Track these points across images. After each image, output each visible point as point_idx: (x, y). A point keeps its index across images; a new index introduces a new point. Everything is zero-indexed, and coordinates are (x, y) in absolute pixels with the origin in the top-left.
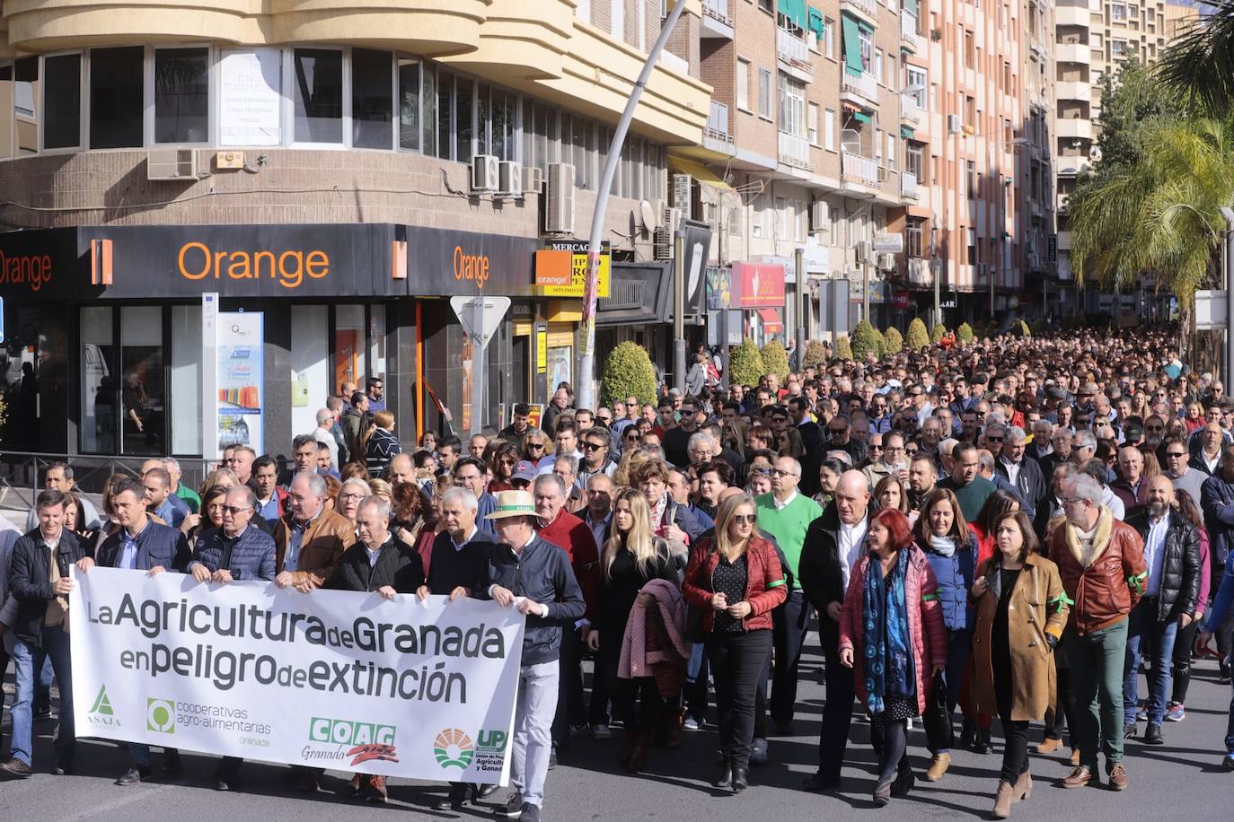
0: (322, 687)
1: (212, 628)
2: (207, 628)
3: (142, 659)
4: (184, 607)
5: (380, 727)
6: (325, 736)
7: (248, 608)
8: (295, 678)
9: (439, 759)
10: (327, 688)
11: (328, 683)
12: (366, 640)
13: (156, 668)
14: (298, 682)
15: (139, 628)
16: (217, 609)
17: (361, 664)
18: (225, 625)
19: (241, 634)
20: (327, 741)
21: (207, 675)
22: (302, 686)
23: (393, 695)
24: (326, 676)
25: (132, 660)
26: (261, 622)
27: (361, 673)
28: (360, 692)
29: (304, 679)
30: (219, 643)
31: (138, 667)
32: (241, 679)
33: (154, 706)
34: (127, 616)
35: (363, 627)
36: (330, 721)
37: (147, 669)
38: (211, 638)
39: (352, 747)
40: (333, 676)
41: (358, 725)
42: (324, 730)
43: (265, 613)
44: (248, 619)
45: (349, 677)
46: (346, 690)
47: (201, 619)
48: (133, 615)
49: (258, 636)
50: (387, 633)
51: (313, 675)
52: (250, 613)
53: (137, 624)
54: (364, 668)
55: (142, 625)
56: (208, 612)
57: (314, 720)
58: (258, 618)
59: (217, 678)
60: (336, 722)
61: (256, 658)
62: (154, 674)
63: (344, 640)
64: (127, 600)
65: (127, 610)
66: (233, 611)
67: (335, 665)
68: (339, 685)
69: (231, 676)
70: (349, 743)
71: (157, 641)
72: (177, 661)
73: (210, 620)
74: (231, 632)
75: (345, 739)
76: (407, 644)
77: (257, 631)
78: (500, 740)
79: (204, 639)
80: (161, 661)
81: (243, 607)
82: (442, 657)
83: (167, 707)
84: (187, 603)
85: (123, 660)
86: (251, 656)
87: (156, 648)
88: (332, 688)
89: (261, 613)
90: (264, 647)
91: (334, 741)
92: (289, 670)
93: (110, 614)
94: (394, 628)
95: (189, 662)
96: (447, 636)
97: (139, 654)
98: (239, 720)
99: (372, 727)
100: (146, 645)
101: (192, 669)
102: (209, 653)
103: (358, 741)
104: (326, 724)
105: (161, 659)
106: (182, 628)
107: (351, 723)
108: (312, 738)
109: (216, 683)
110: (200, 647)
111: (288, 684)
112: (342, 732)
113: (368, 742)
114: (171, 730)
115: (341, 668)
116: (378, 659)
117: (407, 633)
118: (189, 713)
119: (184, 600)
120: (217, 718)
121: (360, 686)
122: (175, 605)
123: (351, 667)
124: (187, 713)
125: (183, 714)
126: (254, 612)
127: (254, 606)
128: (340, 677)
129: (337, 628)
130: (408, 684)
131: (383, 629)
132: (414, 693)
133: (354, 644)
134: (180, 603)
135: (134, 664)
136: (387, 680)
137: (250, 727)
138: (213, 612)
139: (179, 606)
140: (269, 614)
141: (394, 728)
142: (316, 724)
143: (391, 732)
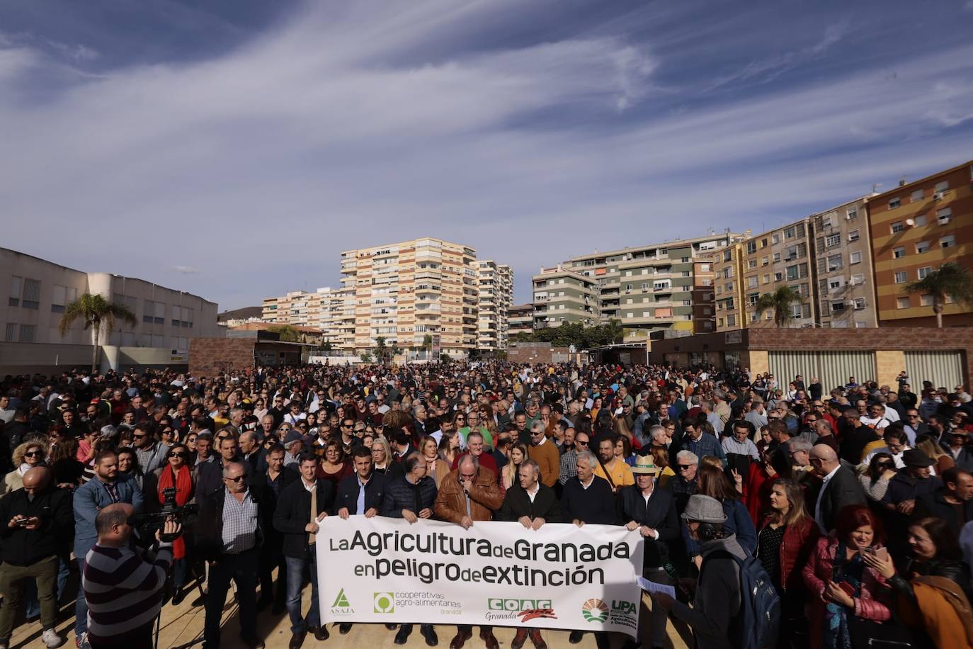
0: (493, 581)
1: (416, 548)
2: (412, 548)
3: (370, 569)
4: (397, 536)
5: (538, 601)
6: (500, 607)
7: (438, 535)
8: (473, 576)
9: (586, 617)
10: (496, 581)
11: (496, 579)
12: (524, 554)
13: (379, 574)
14: (476, 578)
15: (366, 551)
16: (418, 536)
17: (518, 567)
18: (424, 545)
19: (435, 551)
20: (502, 609)
21: (416, 575)
22: (479, 581)
23: (545, 584)
24: (495, 574)
25: (362, 570)
26: (447, 543)
27: (519, 573)
28: (521, 584)
29: (480, 576)
30: (420, 558)
31: (366, 574)
32: (437, 578)
33: (379, 597)
34: (358, 544)
35: (522, 545)
36: (502, 600)
37: (373, 574)
38: (415, 553)
39: (520, 611)
40: (499, 574)
41: (522, 602)
42: (498, 605)
43: (449, 539)
44: (438, 541)
45: (511, 575)
46: (510, 582)
47: (408, 543)
48: (362, 543)
49: (446, 552)
50: (538, 550)
51: (485, 575)
52: (439, 538)
53: (365, 548)
54: (521, 570)
55: (368, 549)
56: (413, 538)
57: (490, 600)
58: (445, 541)
59: (422, 578)
60: (506, 600)
61: (445, 566)
62: (378, 577)
63: (506, 553)
64: (358, 534)
65: (358, 540)
66: (429, 537)
67: (500, 569)
68: (504, 580)
69: (430, 576)
70: (518, 610)
71: (379, 557)
73: (414, 543)
74: (428, 550)
76: (552, 556)
77: (445, 549)
78: (627, 607)
79: (411, 555)
80: (383, 569)
81: (435, 534)
82: (580, 563)
83: (389, 597)
84: (399, 533)
85: (356, 571)
86: (443, 565)
87: (378, 562)
88: (500, 581)
89: (446, 538)
90: (450, 558)
91: (506, 609)
92: (469, 571)
93: (347, 544)
94: (544, 546)
95: (403, 567)
96: (582, 550)
97: (367, 567)
98: (439, 600)
99: (533, 602)
100: (372, 561)
101: (406, 571)
102: (415, 564)
103: (525, 608)
104: (500, 602)
105: (383, 567)
106: (397, 549)
107: (517, 601)
108: (490, 608)
109: (421, 580)
110: (408, 560)
111: (469, 580)
112: (512, 605)
113: (531, 608)
114: (392, 611)
115: (504, 570)
116: (532, 565)
117: (553, 548)
118: (405, 599)
119: (397, 532)
120: (425, 599)
121: (519, 580)
122: (391, 535)
123: (511, 569)
124: (403, 599)
125: (400, 599)
126: (442, 538)
127: (442, 534)
128: (504, 575)
129: (501, 546)
130: (556, 578)
131: (535, 547)
132: (561, 583)
133: (514, 555)
134: (394, 534)
135: (364, 573)
136: (539, 577)
137: (447, 604)
138: (415, 538)
139: (394, 536)
140: (451, 539)
141: (550, 601)
142: (492, 602)
143: (549, 603)
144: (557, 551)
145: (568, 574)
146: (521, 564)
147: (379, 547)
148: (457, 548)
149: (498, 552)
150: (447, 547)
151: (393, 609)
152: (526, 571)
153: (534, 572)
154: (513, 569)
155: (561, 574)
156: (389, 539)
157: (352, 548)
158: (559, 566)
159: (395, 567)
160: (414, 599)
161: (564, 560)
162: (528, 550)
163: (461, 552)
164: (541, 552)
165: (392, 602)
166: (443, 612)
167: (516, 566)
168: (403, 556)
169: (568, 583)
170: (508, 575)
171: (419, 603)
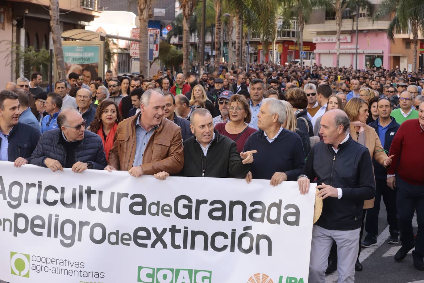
0: (145, 245)
1: (59, 202)
2: (55, 202)
3: (7, 223)
4: (40, 187)
5: (197, 271)
6: (150, 279)
7: (85, 188)
8: (122, 239)
10: (149, 246)
11: (149, 243)
12: (184, 212)
13: (17, 231)
14: (125, 242)
15: (6, 202)
16: (62, 189)
17: (177, 228)
18: (68, 199)
19: (80, 207)
20: (153, 282)
21: (56, 236)
22: (128, 244)
23: (206, 248)
24: (148, 237)
27: (177, 234)
28: (178, 247)
29: (130, 239)
30: (64, 213)
31: (4, 230)
32: (80, 239)
33: (15, 257)
35: (183, 202)
37: (11, 231)
38: (59, 209)
40: (153, 237)
42: (148, 275)
43: (98, 192)
44: (85, 196)
45: (167, 237)
46: (165, 246)
47: (52, 196)
48: (3, 192)
49: (93, 209)
50: (202, 207)
51: (136, 237)
52: (86, 192)
53: (5, 198)
54: (179, 231)
55: (9, 200)
56: (56, 191)
57: (140, 268)
58: (92, 195)
59: (62, 239)
60: (159, 269)
61: (91, 225)
62: (15, 235)
63: (163, 210)
66: (74, 190)
67: (155, 230)
68: (159, 244)
69: (73, 237)
71: (19, 211)
72: (34, 225)
73: (58, 196)
74: (73, 204)
75: (168, 280)
76: (218, 214)
77: (92, 205)
79: (53, 210)
80: (21, 226)
81: (81, 187)
82: (248, 222)
83: (24, 259)
84: (42, 184)
86: (87, 223)
87: (17, 216)
88: (153, 246)
89: (94, 192)
91: (158, 281)
92: (117, 233)
94: (209, 202)
95: (42, 226)
96: (252, 208)
97: (5, 221)
98: (78, 270)
99: (190, 271)
100: (10, 214)
101: (45, 231)
102: (57, 221)
103: (179, 281)
104: (150, 271)
105: (21, 223)
106: (38, 202)
107: (171, 270)
108: (139, 281)
109: (62, 242)
110: (50, 216)
111: (117, 243)
112: (165, 277)
113: (187, 281)
114: (27, 275)
115: (160, 231)
116: (193, 225)
117: (219, 206)
118: (41, 264)
119: (40, 182)
121: (177, 243)
122: (34, 185)
123: (168, 230)
124: (39, 263)
125: (36, 263)
126: (90, 192)
127: (89, 188)
128: (160, 237)
129: (159, 202)
130: (220, 241)
131: (199, 203)
132: (225, 247)
133: (172, 214)
134: (37, 184)
135: (2, 227)
136: (200, 239)
137: (88, 274)
138: (59, 190)
139: (37, 186)
140: (101, 193)
141: (210, 272)
142: (142, 270)
143: (208, 275)
144: (223, 209)
145: (233, 235)
146: (180, 224)
147: (19, 199)
148: (106, 204)
149: (154, 209)
150: (95, 203)
152: (186, 233)
153: (194, 234)
154: (170, 230)
155: (226, 236)
156: (31, 189)
158: (225, 226)
160: (50, 266)
161: (231, 219)
162: (189, 207)
163: (110, 210)
164: (205, 209)
165: (28, 266)
167: (174, 227)
168: (44, 211)
169: (232, 250)
170: (164, 237)
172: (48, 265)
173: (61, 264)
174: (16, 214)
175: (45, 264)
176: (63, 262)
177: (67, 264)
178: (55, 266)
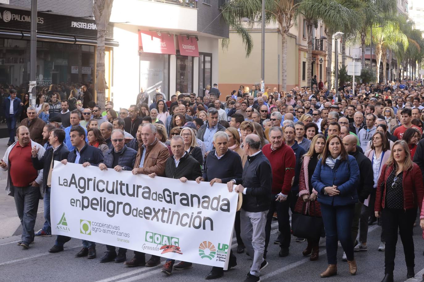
0: (148, 218)
1: (105, 190)
2: (103, 190)
3: (78, 202)
4: (95, 181)
5: (172, 238)
6: (151, 240)
7: (119, 182)
8: (139, 213)
9: (201, 254)
10: (150, 219)
11: (151, 217)
12: (168, 199)
13: (83, 207)
14: (140, 215)
15: (77, 189)
17: (165, 209)
18: (110, 188)
19: (117, 193)
20: (152, 242)
21: (104, 210)
22: (141, 217)
24: (150, 214)
25: (74, 202)
26: (124, 188)
27: (165, 213)
29: (142, 214)
30: (109, 197)
31: (76, 206)
32: (117, 213)
33: (83, 223)
34: (73, 183)
35: (167, 193)
36: (153, 233)
37: (80, 207)
38: (105, 194)
40: (153, 213)
42: (150, 237)
44: (119, 186)
45: (160, 214)
46: (158, 220)
48: (75, 183)
49: (124, 194)
51: (145, 213)
52: (120, 184)
53: (77, 187)
54: (166, 211)
55: (79, 188)
56: (104, 183)
57: (147, 232)
59: (108, 212)
60: (155, 234)
61: (123, 204)
62: (83, 209)
63: (158, 197)
64: (73, 176)
65: (73, 181)
66: (114, 183)
67: (154, 209)
68: (155, 218)
69: (114, 211)
70: (160, 244)
71: (84, 195)
73: (105, 186)
74: (113, 192)
75: (159, 242)
77: (123, 192)
79: (103, 195)
80: (86, 204)
81: (117, 181)
83: (88, 224)
85: (71, 202)
86: (121, 203)
88: (153, 219)
89: (124, 185)
90: (126, 199)
91: (155, 243)
92: (137, 210)
94: (179, 195)
95: (97, 204)
97: (77, 200)
98: (116, 230)
100: (80, 197)
101: (98, 207)
102: (105, 201)
103: (164, 243)
104: (151, 235)
105: (86, 202)
106: (94, 190)
108: (146, 240)
109: (108, 214)
110: (101, 198)
111: (136, 216)
112: (158, 239)
113: (168, 244)
115: (157, 210)
116: (173, 207)
118: (97, 227)
119: (95, 178)
120: (108, 229)
121: (164, 219)
122: (91, 179)
123: (160, 210)
125: (94, 227)
126: (122, 184)
127: (121, 182)
128: (156, 214)
129: (156, 192)
131: (174, 194)
133: (163, 200)
134: (93, 179)
135: (75, 204)
137: (121, 234)
138: (106, 183)
139: (93, 180)
140: (127, 185)
141: (179, 239)
142: (147, 234)
143: (177, 241)
146: (167, 206)
147: (84, 187)
148: (131, 191)
149: (155, 196)
150: (124, 191)
151: (90, 232)
153: (173, 213)
154: (162, 210)
156: (90, 182)
157: (70, 186)
159: (92, 204)
160: (102, 228)
162: (171, 197)
163: (133, 195)
164: (178, 198)
165: (90, 228)
166: (118, 240)
167: (163, 208)
168: (98, 195)
170: (158, 215)
171: (104, 231)
172: (100, 228)
173: (108, 227)
174: (83, 197)
175: (99, 227)
176: (109, 226)
177: (110, 227)
178: (104, 228)
